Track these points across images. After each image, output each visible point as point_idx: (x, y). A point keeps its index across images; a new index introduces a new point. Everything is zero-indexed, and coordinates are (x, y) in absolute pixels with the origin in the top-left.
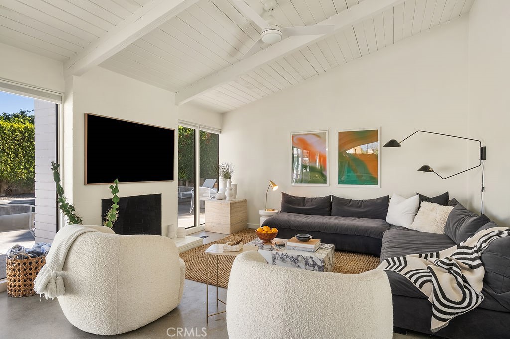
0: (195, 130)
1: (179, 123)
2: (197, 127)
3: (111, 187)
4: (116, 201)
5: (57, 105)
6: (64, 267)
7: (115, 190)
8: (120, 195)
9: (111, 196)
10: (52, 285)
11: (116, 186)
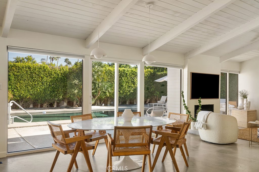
0: (226, 73)
1: (221, 71)
2: (228, 71)
3: (199, 100)
4: (200, 106)
5: (181, 70)
6: (206, 122)
7: (200, 102)
8: (202, 104)
9: (198, 104)
10: (204, 126)
11: (200, 100)
